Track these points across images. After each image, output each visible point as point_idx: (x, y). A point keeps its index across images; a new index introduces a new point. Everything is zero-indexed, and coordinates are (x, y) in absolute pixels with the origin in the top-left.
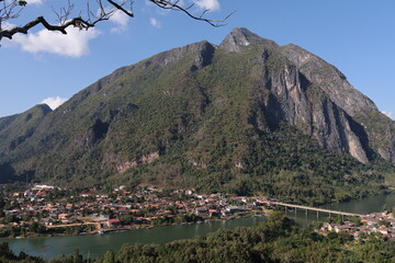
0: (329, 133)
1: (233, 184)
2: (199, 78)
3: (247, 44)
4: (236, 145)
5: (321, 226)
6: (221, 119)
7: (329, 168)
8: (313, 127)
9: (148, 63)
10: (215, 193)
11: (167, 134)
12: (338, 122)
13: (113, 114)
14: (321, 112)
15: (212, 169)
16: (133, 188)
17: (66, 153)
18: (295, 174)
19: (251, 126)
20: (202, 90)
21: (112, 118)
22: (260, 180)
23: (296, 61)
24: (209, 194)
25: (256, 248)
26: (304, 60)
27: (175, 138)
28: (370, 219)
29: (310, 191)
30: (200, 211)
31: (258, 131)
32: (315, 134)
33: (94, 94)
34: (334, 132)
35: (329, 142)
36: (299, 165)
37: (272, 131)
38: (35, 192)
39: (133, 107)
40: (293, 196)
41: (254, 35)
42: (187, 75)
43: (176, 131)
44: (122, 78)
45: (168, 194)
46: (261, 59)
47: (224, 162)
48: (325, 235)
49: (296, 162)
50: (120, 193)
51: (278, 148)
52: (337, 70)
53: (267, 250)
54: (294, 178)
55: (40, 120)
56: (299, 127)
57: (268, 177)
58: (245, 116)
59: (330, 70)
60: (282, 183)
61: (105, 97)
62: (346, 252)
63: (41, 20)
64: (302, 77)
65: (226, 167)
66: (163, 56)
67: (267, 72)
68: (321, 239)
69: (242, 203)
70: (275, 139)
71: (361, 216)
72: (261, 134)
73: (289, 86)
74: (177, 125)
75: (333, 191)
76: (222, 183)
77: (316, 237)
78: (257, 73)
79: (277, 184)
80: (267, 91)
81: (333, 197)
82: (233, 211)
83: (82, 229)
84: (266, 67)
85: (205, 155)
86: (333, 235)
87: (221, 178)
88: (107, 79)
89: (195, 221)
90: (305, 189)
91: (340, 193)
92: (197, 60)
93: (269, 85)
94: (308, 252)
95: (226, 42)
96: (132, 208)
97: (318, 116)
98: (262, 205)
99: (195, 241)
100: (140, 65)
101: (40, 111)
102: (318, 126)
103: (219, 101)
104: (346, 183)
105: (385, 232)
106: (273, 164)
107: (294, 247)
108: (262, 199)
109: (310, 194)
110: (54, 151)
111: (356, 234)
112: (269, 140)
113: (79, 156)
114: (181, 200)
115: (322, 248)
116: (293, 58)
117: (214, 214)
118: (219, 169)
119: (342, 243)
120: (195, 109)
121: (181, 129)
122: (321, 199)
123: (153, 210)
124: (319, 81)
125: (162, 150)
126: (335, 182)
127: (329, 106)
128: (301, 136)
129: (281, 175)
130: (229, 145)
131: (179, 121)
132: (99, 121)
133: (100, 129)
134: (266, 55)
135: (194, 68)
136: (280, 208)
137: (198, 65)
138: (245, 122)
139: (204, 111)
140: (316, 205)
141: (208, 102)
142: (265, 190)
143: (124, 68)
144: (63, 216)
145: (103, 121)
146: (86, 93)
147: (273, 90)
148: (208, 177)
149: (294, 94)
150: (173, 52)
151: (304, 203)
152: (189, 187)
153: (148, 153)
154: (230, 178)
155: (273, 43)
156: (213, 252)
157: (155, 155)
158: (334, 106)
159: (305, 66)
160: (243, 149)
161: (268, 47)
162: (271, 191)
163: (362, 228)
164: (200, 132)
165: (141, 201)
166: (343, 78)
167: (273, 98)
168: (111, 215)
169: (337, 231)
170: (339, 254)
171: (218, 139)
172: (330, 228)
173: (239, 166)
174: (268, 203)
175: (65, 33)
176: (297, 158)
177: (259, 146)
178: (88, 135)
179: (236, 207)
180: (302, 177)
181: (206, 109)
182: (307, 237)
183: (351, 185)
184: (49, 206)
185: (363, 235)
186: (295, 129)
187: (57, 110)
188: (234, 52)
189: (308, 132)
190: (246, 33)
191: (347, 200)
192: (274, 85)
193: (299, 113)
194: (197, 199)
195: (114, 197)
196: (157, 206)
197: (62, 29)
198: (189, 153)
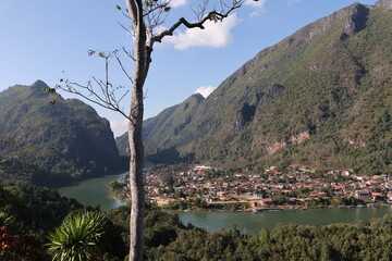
2: (350, 47)
6: (382, 90)
9: (291, 40)
10: (379, 174)
11: (317, 112)
13: (259, 96)
15: (373, 148)
16: (284, 168)
17: (219, 136)
20: (355, 59)
21: (259, 100)
24: (370, 175)
27: (326, 116)
30: (361, 194)
33: (240, 79)
38: (196, 172)
39: (279, 87)
42: (335, 46)
43: (327, 108)
44: (266, 60)
45: (321, 175)
47: (388, 140)
50: (272, 173)
55: (195, 108)
61: (251, 80)
63: (183, 21)
66: (307, 29)
74: (327, 102)
76: (387, 163)
83: (238, 207)
85: (363, 132)
87: (385, 157)
88: (251, 63)
89: (356, 204)
92: (347, 26)
96: (284, 188)
99: (356, 226)
100: (282, 44)
101: (195, 100)
103: (378, 69)
110: (208, 135)
113: (230, 139)
114: (336, 181)
117: (378, 198)
118: (382, 148)
120: (348, 81)
121: (333, 106)
123: (307, 191)
125: (312, 129)
131: (330, 97)
132: (246, 105)
133: (248, 112)
135: (344, 36)
137: (348, 32)
139: (359, 84)
141: (364, 72)
143: (267, 49)
144: (220, 194)
145: (251, 104)
146: (233, 79)
148: (369, 156)
150: (318, 23)
152: (345, 167)
153: (298, 133)
156: (380, 241)
157: (305, 135)
164: (356, 107)
165: (293, 181)
168: (264, 195)
171: (379, 113)
175: (202, 28)
178: (237, 118)
181: (362, 80)
184: (208, 185)
187: (209, 97)
194: (356, 181)
195: (266, 177)
196: (310, 187)
197: (200, 25)
198: (344, 131)
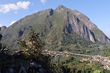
0: (85, 34)
1: (58, 48)
2: (49, 19)
3: (63, 10)
4: (59, 38)
5: (82, 59)
6: (55, 30)
7: (85, 44)
8: (80, 33)
9: (35, 14)
10: (53, 51)
12: (87, 31)
13: (25, 29)
14: (83, 28)
15: (53, 44)
17: (11, 40)
18: (75, 45)
19: (64, 32)
20: (50, 22)
21: (24, 30)
22: (66, 47)
23: (76, 15)
24: (52, 51)
25: (64, 65)
26: (78, 14)
27: (42, 36)
28: (95, 57)
29: (79, 50)
31: (65, 34)
32: (81, 35)
33: (19, 23)
34: (86, 34)
35: (84, 37)
36: (77, 43)
37: (69, 34)
39: (31, 27)
40: (75, 51)
41: (65, 7)
42: (46, 18)
43: (43, 34)
44: (28, 19)
46: (66, 14)
47: (56, 42)
48: (83, 61)
49: (76, 42)
51: (71, 38)
52: (87, 17)
53: (67, 66)
54: (75, 47)
55: (3, 30)
56: (77, 32)
57: (68, 46)
58: (62, 29)
59: (85, 17)
60: (72, 48)
61: (22, 24)
62: (88, 66)
64: (78, 19)
65: (57, 44)
66: (39, 12)
67: (68, 18)
68: (81, 62)
69: (61, 53)
70: (70, 36)
71: (93, 56)
72: (66, 34)
73: (74, 22)
74: (43, 32)
75: (85, 50)
76: (55, 48)
77: (80, 62)
78: (65, 18)
79: (71, 48)
80: (68, 23)
81: (85, 51)
82: (58, 56)
84: (68, 16)
85: (51, 40)
86: (85, 62)
88: (23, 19)
90: (78, 49)
91: (87, 50)
92: (49, 14)
93: (68, 21)
94: (78, 66)
95: (57, 9)
97: (82, 30)
98: (66, 54)
100: (32, 15)
101: (4, 28)
102: (82, 32)
103: (55, 25)
104: (89, 48)
105: (98, 60)
106: (69, 43)
107: (74, 65)
108: (66, 52)
109: (79, 51)
110: (7, 40)
111: (91, 61)
112: (69, 36)
113: (15, 41)
114: (44, 53)
115: (81, 65)
116: (75, 14)
118: (55, 44)
119: (87, 63)
120: (48, 27)
121: (44, 33)
122: (82, 52)
124: (82, 20)
126: (86, 47)
127: (85, 27)
128: (77, 35)
129: (71, 46)
130: (57, 37)
131: (44, 31)
132: (21, 31)
133: (21, 33)
134: (68, 13)
135: (48, 16)
136: (71, 54)
137: (49, 15)
138: (62, 31)
139: (51, 28)
140: (80, 54)
141: (52, 25)
142: (67, 50)
143: (28, 16)
145: (22, 31)
146: (17, 23)
147: (70, 22)
148: (52, 46)
149: (75, 23)
150: (42, 12)
151: (78, 53)
152: (46, 49)
154: (58, 47)
155: (70, 9)
158: (86, 27)
159: (78, 16)
160: (61, 38)
161: (68, 11)
162: (69, 50)
163: (92, 60)
164: (49, 34)
166: (89, 19)
167: (69, 25)
169: (86, 60)
170: (86, 66)
171: (54, 36)
172: (84, 60)
173: (60, 43)
174: (68, 53)
176: (76, 41)
177: (66, 38)
178: (17, 35)
179: (59, 54)
180: (77, 46)
182: (78, 62)
183: (90, 48)
185: (93, 61)
186: (76, 33)
187: (8, 28)
188: (59, 12)
189: (79, 34)
190: (62, 7)
191: (89, 52)
192: (70, 21)
193: (77, 29)
194: (48, 52)
198: (46, 40)
